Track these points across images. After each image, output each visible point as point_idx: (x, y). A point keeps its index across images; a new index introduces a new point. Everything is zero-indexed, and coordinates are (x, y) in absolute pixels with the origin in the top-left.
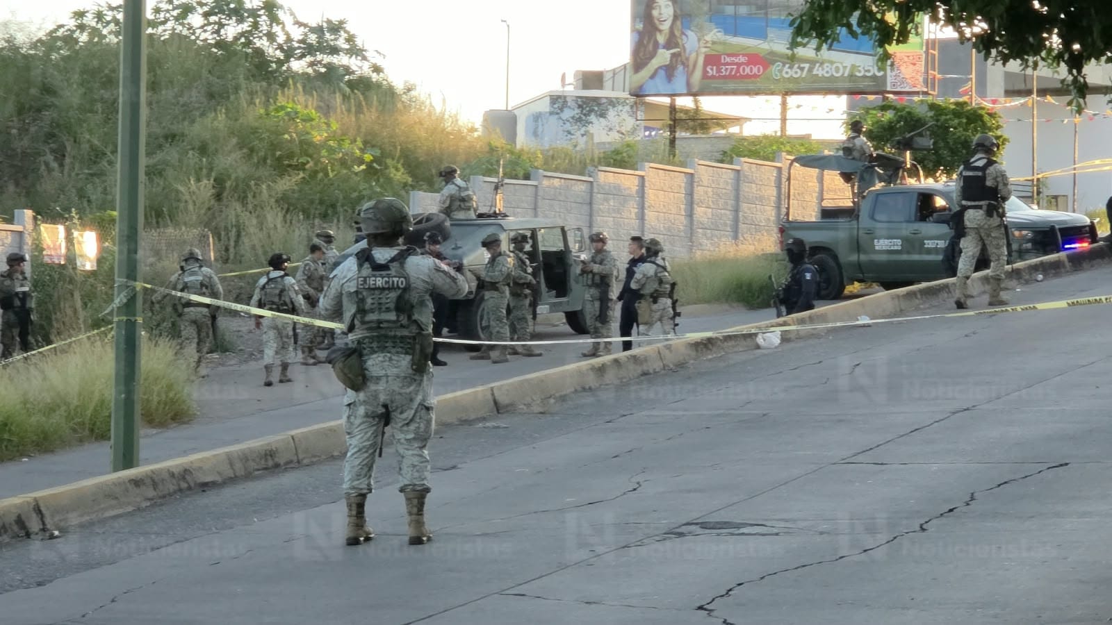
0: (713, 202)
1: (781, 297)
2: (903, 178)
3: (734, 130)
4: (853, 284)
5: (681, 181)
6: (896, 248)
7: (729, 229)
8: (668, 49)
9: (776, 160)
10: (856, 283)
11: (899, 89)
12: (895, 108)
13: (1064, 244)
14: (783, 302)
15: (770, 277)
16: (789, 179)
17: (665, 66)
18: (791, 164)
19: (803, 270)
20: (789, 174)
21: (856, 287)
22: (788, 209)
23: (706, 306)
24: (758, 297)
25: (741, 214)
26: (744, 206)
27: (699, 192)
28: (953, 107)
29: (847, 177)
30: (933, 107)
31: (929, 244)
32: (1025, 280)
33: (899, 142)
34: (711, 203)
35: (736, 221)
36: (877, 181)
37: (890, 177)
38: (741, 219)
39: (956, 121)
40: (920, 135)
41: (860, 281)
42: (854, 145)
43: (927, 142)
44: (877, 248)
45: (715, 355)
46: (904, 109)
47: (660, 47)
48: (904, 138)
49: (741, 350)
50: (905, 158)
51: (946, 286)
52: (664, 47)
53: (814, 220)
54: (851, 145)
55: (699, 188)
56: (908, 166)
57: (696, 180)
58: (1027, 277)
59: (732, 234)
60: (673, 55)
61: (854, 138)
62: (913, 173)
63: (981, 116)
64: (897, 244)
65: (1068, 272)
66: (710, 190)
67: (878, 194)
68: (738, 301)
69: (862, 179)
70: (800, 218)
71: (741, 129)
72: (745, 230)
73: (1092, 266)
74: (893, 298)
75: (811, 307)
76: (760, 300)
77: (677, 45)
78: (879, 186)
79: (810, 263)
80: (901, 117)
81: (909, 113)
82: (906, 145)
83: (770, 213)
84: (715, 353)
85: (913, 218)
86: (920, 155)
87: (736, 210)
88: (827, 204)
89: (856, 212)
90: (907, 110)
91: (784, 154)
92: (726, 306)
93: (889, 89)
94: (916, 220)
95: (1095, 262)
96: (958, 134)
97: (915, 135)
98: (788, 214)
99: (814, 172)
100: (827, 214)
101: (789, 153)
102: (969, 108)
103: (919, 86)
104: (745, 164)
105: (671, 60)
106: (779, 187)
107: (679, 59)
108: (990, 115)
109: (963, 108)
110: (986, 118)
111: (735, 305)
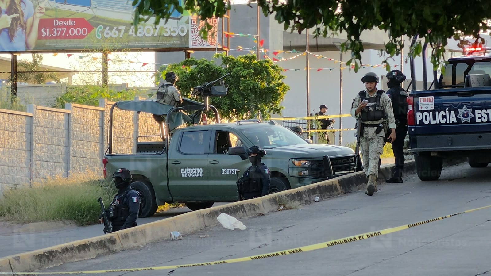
0: (48, 139)
1: (112, 215)
2: (204, 118)
3: (64, 80)
4: (164, 204)
5: (21, 122)
6: (198, 175)
7: (61, 161)
8: (9, 15)
9: (100, 104)
10: (166, 203)
11: (199, 47)
12: (196, 63)
13: (334, 171)
14: (112, 219)
15: (100, 200)
16: (111, 121)
17: (7, 28)
18: (112, 109)
19: (129, 195)
20: (111, 116)
21: (166, 207)
22: (110, 144)
23: (44, 223)
24: (87, 216)
25: (71, 149)
26: (73, 142)
27: (37, 130)
28: (243, 60)
29: (159, 118)
30: (226, 60)
31: (226, 172)
32: (306, 201)
33: (200, 90)
34: (46, 140)
35: (68, 154)
36: (183, 122)
37: (193, 118)
38: (71, 153)
39: (246, 71)
40: (218, 84)
41: (169, 202)
42: (167, 91)
43: (222, 89)
44: (183, 175)
45: (55, 265)
46: (202, 63)
47: (3, 12)
48: (204, 86)
49: (76, 260)
50: (205, 102)
51: (242, 206)
52: (6, 13)
53: (130, 153)
54: (164, 91)
55: (37, 128)
56: (208, 110)
57: (34, 122)
58: (307, 198)
59: (64, 165)
60: (14, 19)
61: (167, 86)
62: (212, 114)
63: (266, 68)
64: (200, 173)
65: (339, 194)
66: (46, 129)
67: (184, 132)
68: (71, 219)
69: (170, 120)
70: (120, 152)
71: (70, 80)
72: (75, 162)
73: (359, 189)
74: (199, 217)
75: (135, 225)
76: (88, 218)
77: (16, 11)
78: (183, 125)
79: (134, 189)
80: (201, 68)
81: (208, 66)
82: (206, 92)
83: (96, 148)
84: (56, 262)
85: (212, 151)
86: (217, 99)
87: (68, 146)
88: (141, 140)
89: (166, 146)
90: (206, 63)
91: (106, 100)
92: (61, 224)
93: (190, 46)
94: (214, 153)
95: (360, 186)
96: (247, 82)
97: (213, 84)
98: (110, 148)
99: (131, 113)
100: (141, 148)
101: (109, 99)
102: (255, 62)
103: (215, 44)
104: (74, 109)
105: (12, 24)
106: (102, 127)
107: (19, 22)
108: (273, 67)
109: (251, 61)
110: (270, 70)
111: (68, 222)
